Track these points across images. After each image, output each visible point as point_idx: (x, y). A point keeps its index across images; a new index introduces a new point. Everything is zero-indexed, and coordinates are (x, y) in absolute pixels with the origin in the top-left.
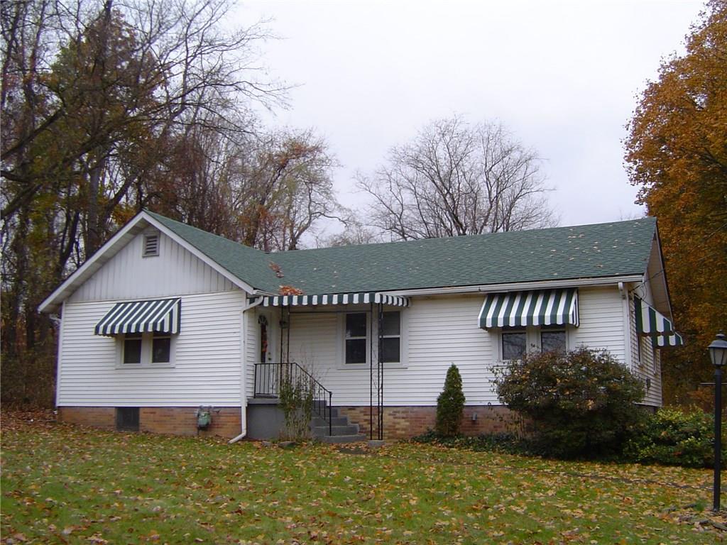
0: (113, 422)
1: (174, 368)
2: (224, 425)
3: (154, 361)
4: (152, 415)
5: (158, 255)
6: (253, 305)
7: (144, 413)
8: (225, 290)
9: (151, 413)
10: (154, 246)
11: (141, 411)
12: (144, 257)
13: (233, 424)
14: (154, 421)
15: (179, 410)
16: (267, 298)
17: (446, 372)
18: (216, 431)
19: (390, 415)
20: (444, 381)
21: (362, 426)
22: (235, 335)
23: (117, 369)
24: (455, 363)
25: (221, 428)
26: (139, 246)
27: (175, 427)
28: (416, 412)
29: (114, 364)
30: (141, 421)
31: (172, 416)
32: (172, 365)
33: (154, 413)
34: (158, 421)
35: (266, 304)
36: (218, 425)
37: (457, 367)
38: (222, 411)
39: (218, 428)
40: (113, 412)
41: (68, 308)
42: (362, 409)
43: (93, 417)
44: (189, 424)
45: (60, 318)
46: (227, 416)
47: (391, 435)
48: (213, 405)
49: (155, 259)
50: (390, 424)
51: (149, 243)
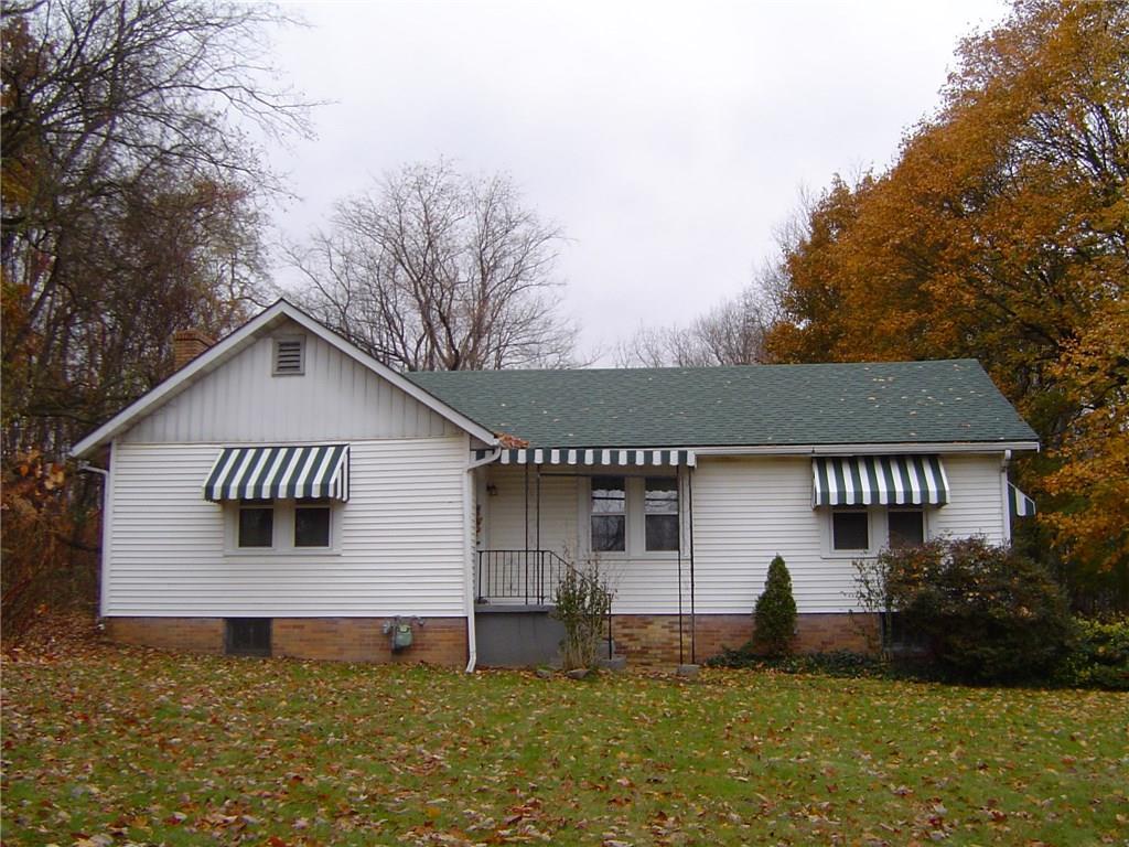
0: (219, 642)
1: (338, 555)
2: (432, 645)
3: (298, 543)
4: (296, 630)
5: (303, 374)
6: (483, 461)
7: (282, 627)
8: (430, 436)
9: (295, 627)
10: (296, 358)
11: (275, 626)
12: (274, 376)
13: (451, 643)
14: (301, 640)
15: (349, 621)
16: (507, 451)
17: (768, 566)
18: (418, 656)
19: (664, 627)
20: (765, 579)
21: (620, 643)
22: (451, 506)
23: (226, 556)
24: (781, 554)
25: (428, 649)
26: (266, 357)
27: (340, 649)
28: (705, 623)
29: (220, 548)
30: (274, 640)
31: (335, 631)
32: (335, 551)
33: (302, 627)
34: (308, 640)
35: (505, 460)
36: (423, 645)
37: (784, 559)
38: (428, 623)
39: (423, 650)
40: (221, 628)
41: (120, 452)
42: (620, 619)
43: (179, 635)
44: (369, 645)
45: (107, 469)
46: (436, 632)
47: (666, 656)
48: (419, 615)
49: (295, 380)
50: (665, 640)
51: (282, 354)
